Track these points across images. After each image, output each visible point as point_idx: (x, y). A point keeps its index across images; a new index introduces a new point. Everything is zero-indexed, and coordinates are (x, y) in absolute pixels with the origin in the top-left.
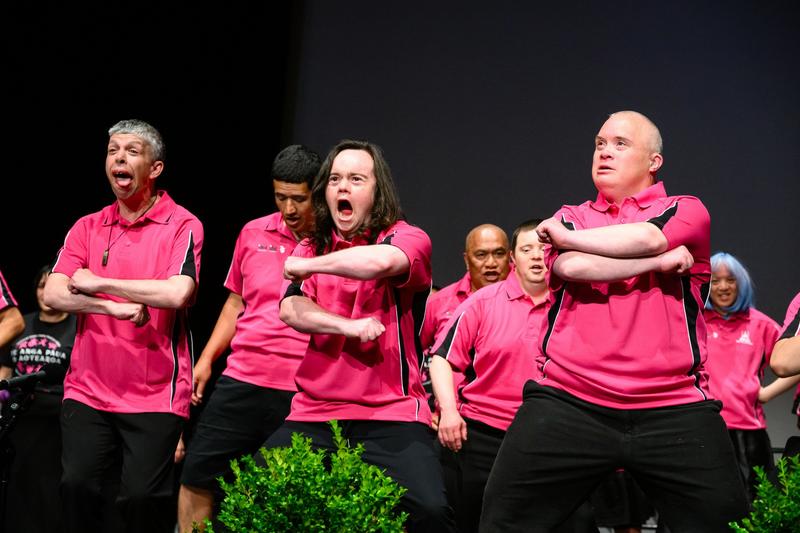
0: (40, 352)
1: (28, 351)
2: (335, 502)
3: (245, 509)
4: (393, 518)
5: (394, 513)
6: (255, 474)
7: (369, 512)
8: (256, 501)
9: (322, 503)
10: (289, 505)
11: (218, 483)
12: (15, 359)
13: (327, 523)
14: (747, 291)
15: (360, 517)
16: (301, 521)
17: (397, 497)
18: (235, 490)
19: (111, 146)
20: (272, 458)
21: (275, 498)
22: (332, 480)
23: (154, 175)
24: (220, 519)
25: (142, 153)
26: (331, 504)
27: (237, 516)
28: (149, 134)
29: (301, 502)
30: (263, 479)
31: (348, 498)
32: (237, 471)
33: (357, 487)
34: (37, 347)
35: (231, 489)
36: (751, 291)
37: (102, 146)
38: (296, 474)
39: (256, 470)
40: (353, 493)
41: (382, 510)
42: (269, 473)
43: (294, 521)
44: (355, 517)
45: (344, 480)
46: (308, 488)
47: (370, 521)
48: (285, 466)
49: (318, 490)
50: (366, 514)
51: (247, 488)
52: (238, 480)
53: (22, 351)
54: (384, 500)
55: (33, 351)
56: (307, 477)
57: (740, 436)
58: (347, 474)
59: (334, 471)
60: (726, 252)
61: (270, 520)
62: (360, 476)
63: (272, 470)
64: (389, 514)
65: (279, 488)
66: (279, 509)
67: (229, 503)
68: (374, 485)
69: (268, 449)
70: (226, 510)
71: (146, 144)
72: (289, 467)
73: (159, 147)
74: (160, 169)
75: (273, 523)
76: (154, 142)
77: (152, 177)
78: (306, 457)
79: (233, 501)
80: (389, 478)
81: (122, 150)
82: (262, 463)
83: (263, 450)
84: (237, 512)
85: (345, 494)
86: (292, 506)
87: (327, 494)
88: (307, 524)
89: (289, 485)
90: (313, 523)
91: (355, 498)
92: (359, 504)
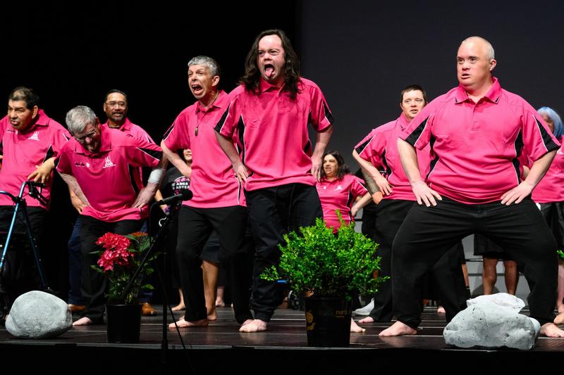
0: (187, 184)
2: (342, 253)
3: (293, 260)
4: (373, 260)
5: (374, 257)
6: (297, 241)
7: (360, 258)
8: (299, 256)
9: (334, 255)
10: (317, 257)
11: (278, 247)
12: (174, 188)
13: (337, 265)
14: (560, 126)
15: (355, 260)
16: (324, 264)
17: (374, 249)
18: (287, 251)
20: (306, 232)
21: (309, 253)
22: (339, 242)
23: (215, 83)
24: (280, 266)
25: (205, 74)
26: (339, 255)
27: (289, 264)
28: (208, 63)
29: (323, 254)
30: (302, 244)
31: (348, 251)
32: (288, 241)
33: (353, 245)
34: (185, 182)
35: (285, 249)
38: (319, 240)
39: (298, 239)
40: (351, 248)
41: (367, 256)
42: (305, 240)
43: (320, 264)
44: (352, 260)
45: (345, 241)
46: (326, 247)
47: (361, 262)
48: (313, 236)
49: (332, 247)
50: (358, 259)
51: (294, 249)
52: (289, 245)
54: (367, 251)
55: (184, 184)
56: (326, 241)
57: (557, 204)
58: (347, 238)
59: (340, 237)
60: (546, 106)
61: (308, 265)
62: (353, 239)
63: (306, 238)
64: (371, 258)
65: (311, 248)
66: (312, 259)
67: (284, 257)
68: (362, 243)
69: (304, 228)
70: (283, 261)
72: (315, 236)
74: (217, 80)
75: (309, 266)
77: (213, 85)
78: (324, 230)
79: (287, 256)
80: (369, 239)
81: (195, 74)
82: (300, 235)
83: (301, 228)
84: (289, 262)
85: (346, 249)
86: (319, 257)
87: (337, 249)
88: (327, 266)
89: (316, 246)
90: (330, 265)
91: (352, 250)
92: (354, 254)
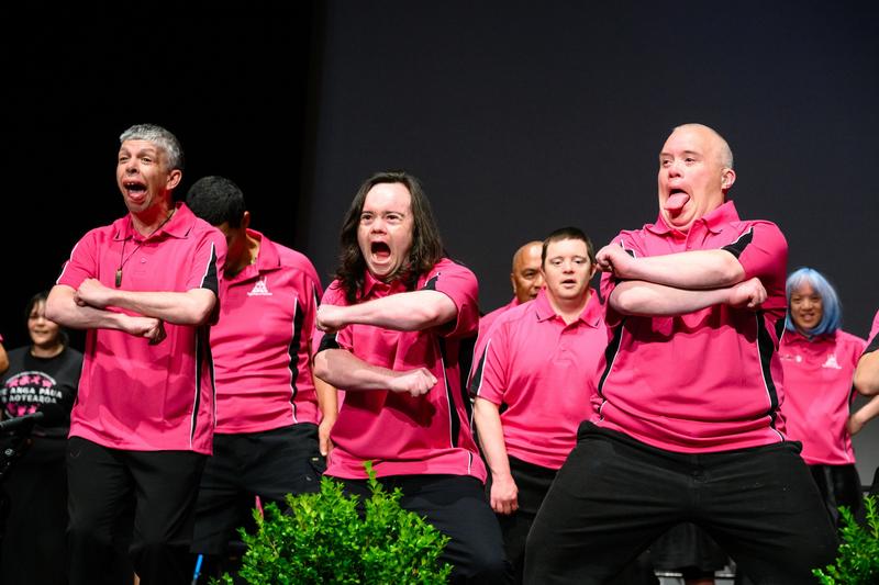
0: (33, 391)
1: (20, 390)
2: (372, 554)
3: (270, 563)
4: (436, 571)
5: (436, 566)
6: (280, 524)
7: (409, 564)
8: (282, 554)
9: (356, 555)
10: (319, 558)
11: (239, 535)
12: (4, 399)
13: (361, 578)
14: (834, 311)
15: (399, 570)
16: (333, 576)
17: (440, 547)
18: (258, 543)
19: (121, 154)
20: (299, 506)
21: (304, 550)
22: (367, 529)
23: (171, 186)
24: (242, 574)
25: (157, 161)
26: (366, 557)
27: (261, 571)
28: (164, 140)
29: (332, 554)
30: (289, 529)
31: (386, 550)
32: (260, 522)
33: (395, 536)
34: (29, 386)
35: (254, 541)
36: (838, 312)
37: (110, 153)
38: (327, 523)
39: (282, 519)
40: (391, 543)
41: (424, 562)
42: (296, 523)
43: (325, 576)
44: (393, 570)
45: (381, 529)
46: (341, 539)
47: (410, 574)
48: (314, 515)
49: (351, 540)
50: (405, 567)
51: (272, 540)
52: (262, 531)
53: (13, 391)
54: (425, 551)
55: (25, 390)
56: (339, 526)
57: (827, 472)
58: (384, 522)
59: (369, 519)
61: (298, 574)
62: (398, 525)
63: (299, 519)
64: (432, 563)
65: (307, 539)
66: (308, 563)
67: (252, 556)
68: (414, 534)
70: (246, 563)
71: (161, 150)
72: (318, 516)
73: (176, 154)
74: (178, 179)
75: (301, 578)
76: (170, 148)
77: (169, 187)
79: (256, 554)
80: (430, 526)
81: (134, 158)
84: (261, 566)
85: (382, 545)
86: (323, 559)
87: (361, 545)
88: (339, 579)
89: (319, 535)
90: (346, 578)
91: (393, 548)
92: (397, 556)
